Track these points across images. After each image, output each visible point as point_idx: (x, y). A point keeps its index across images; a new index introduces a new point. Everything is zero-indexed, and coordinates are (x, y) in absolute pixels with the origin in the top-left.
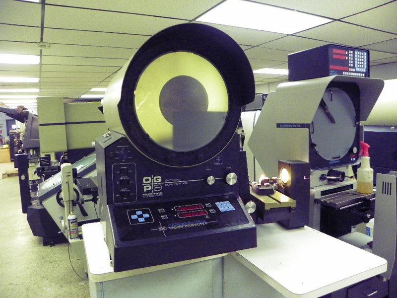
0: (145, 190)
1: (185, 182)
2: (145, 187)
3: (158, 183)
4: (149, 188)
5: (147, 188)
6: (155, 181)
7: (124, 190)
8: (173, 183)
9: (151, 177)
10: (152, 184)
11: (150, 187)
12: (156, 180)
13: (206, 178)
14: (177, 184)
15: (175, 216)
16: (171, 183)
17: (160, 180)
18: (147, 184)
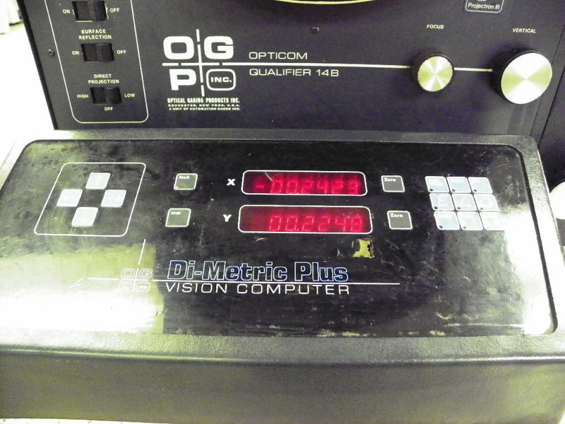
0: (175, 84)
1: (332, 69)
2: (174, 74)
3: (221, 61)
4: (186, 77)
5: (180, 77)
6: (210, 54)
7: (101, 79)
8: (280, 69)
9: (194, 38)
10: (200, 64)
11: (191, 73)
12: (215, 47)
13: (415, 63)
14: (296, 73)
15: (227, 218)
16: (274, 68)
17: (229, 52)
18: (180, 64)
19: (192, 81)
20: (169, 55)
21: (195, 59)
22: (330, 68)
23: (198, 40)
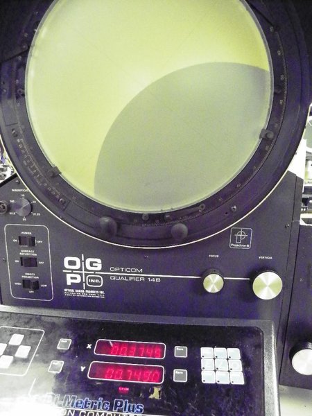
0: (69, 282)
1: (156, 278)
2: (68, 276)
4: (75, 278)
5: (72, 278)
6: (88, 267)
7: (29, 276)
8: (128, 277)
9: (80, 258)
10: (83, 272)
11: (79, 277)
12: (91, 264)
13: (203, 275)
14: (136, 279)
15: (83, 369)
16: (124, 276)
17: (99, 267)
18: (72, 271)
19: (78, 281)
20: (66, 265)
21: (81, 269)
22: (155, 278)
23: (83, 259)
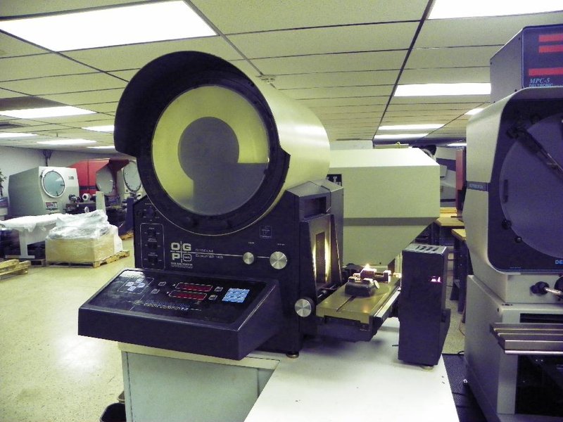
0: (174, 258)
1: (220, 255)
2: (173, 254)
3: (187, 251)
5: (175, 256)
6: (184, 249)
7: (152, 254)
8: (205, 255)
10: (181, 252)
11: (179, 255)
12: (186, 246)
13: (243, 253)
14: (210, 257)
15: (168, 293)
17: (190, 249)
18: (175, 252)
19: (178, 257)
20: (173, 248)
21: (180, 250)
23: (181, 244)
